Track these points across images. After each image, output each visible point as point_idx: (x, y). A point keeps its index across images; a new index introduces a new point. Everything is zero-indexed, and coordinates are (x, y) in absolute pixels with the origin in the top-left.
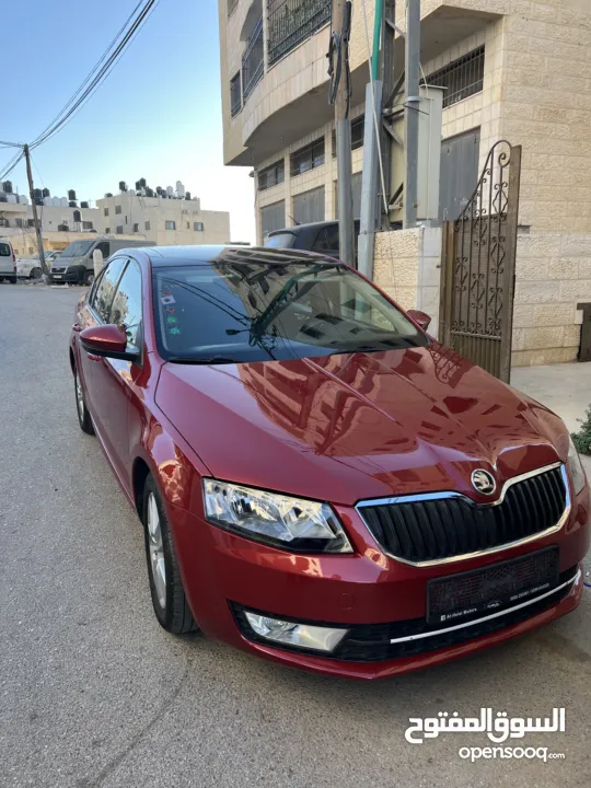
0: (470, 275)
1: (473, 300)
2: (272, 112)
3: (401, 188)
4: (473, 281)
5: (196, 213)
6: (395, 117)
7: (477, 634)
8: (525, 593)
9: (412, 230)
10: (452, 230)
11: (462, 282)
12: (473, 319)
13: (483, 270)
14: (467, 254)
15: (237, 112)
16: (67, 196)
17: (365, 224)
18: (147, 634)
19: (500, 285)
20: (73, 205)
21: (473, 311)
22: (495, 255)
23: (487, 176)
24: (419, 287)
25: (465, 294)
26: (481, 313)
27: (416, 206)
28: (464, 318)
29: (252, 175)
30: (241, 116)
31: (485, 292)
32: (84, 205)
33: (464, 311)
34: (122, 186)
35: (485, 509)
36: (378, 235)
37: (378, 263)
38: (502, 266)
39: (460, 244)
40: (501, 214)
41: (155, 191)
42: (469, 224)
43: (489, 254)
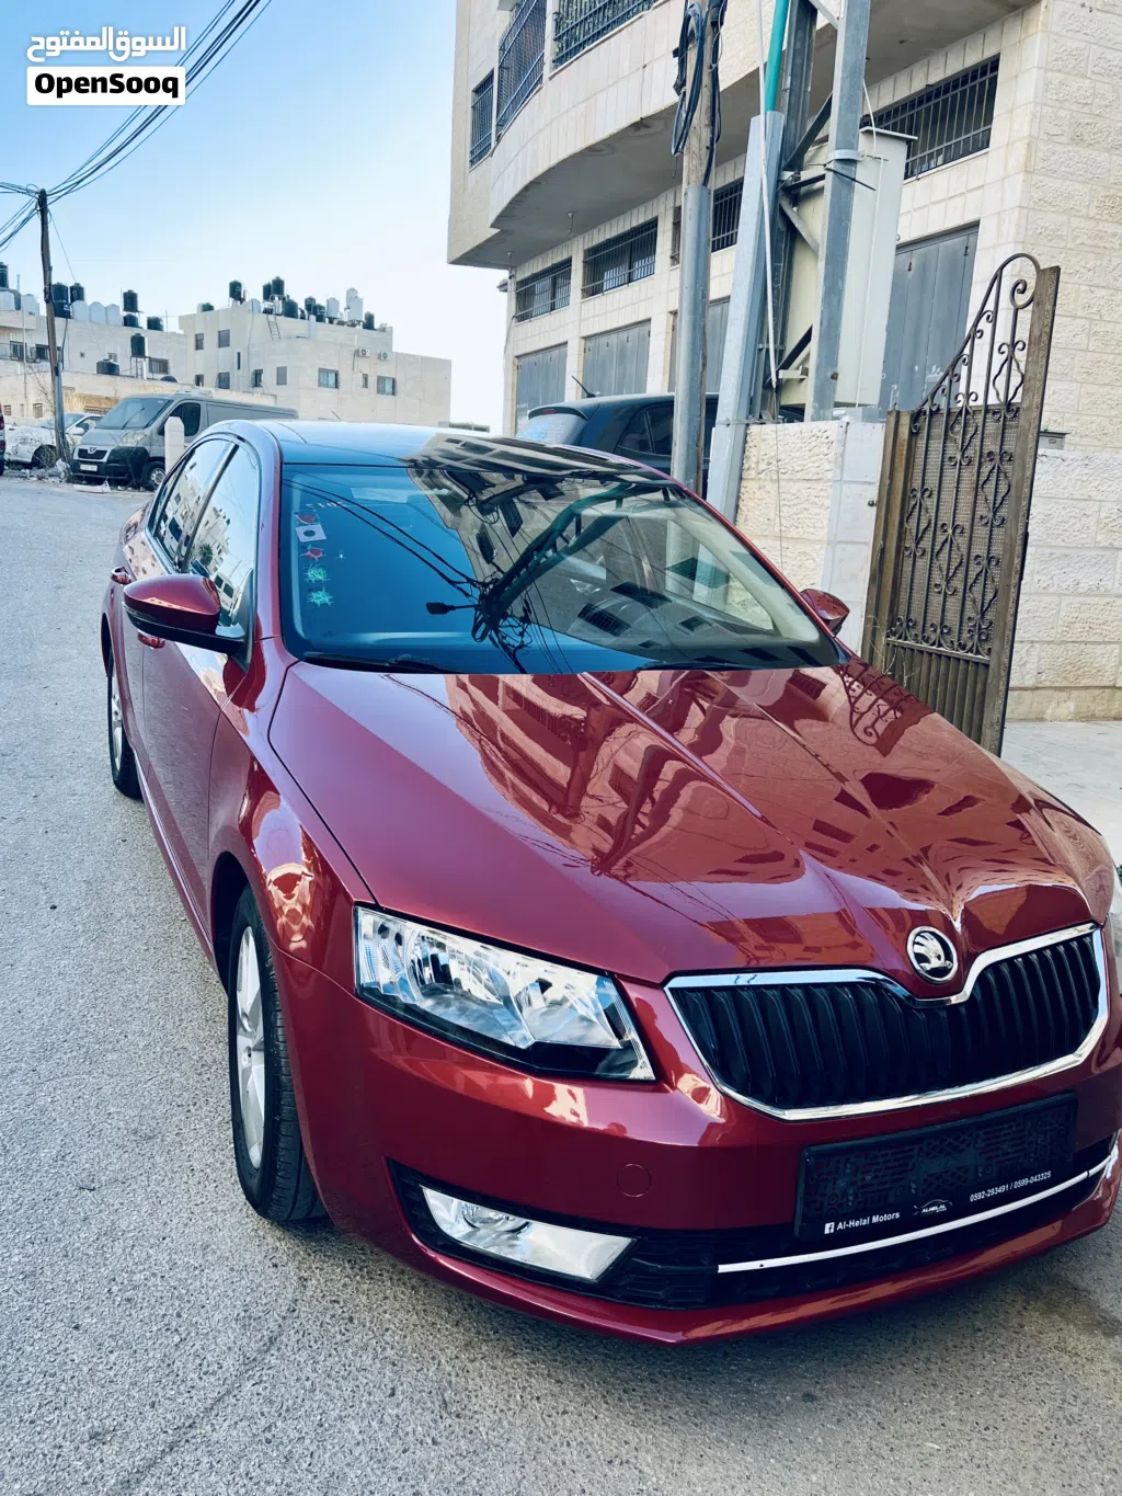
0: (936, 526)
1: (937, 578)
2: (553, 162)
3: (807, 338)
4: (941, 538)
5: (383, 357)
6: (804, 189)
7: (896, 1265)
8: (1002, 1189)
9: (821, 425)
10: (904, 431)
11: (918, 540)
12: (934, 616)
14: (932, 482)
15: (480, 156)
16: (120, 302)
17: (727, 408)
18: (218, 1219)
19: (997, 550)
20: (130, 322)
21: (936, 600)
22: (990, 487)
23: (984, 325)
24: (829, 543)
25: (922, 563)
26: (953, 604)
27: (835, 377)
28: (916, 614)
29: (503, 287)
30: (489, 164)
31: (965, 564)
32: (154, 324)
33: (918, 597)
34: (236, 291)
35: (930, 1010)
36: (754, 429)
37: (749, 487)
38: (1003, 512)
39: (919, 461)
40: (1008, 405)
41: (302, 305)
42: (941, 422)
43: (978, 487)
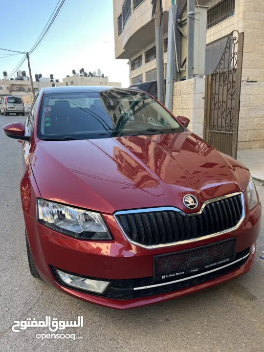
0: (219, 102)
1: (220, 114)
3: (185, 60)
4: (220, 104)
6: (183, 23)
9: (190, 80)
10: (210, 80)
11: (215, 106)
12: (219, 124)
13: (225, 99)
14: (217, 92)
16: (50, 77)
19: (233, 106)
20: (52, 81)
21: (220, 120)
22: (231, 90)
23: (227, 50)
24: (193, 109)
25: (216, 111)
26: (224, 120)
27: (193, 68)
28: (215, 124)
29: (128, 63)
30: (122, 35)
31: (225, 110)
32: (57, 81)
33: (216, 121)
34: (74, 72)
37: (175, 97)
38: (234, 96)
39: (214, 86)
40: (234, 69)
41: (88, 74)
42: (218, 76)
43: (228, 90)
